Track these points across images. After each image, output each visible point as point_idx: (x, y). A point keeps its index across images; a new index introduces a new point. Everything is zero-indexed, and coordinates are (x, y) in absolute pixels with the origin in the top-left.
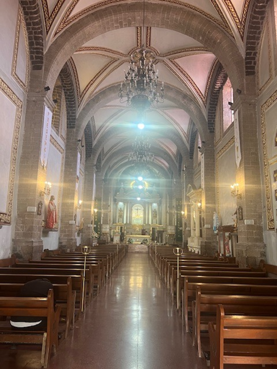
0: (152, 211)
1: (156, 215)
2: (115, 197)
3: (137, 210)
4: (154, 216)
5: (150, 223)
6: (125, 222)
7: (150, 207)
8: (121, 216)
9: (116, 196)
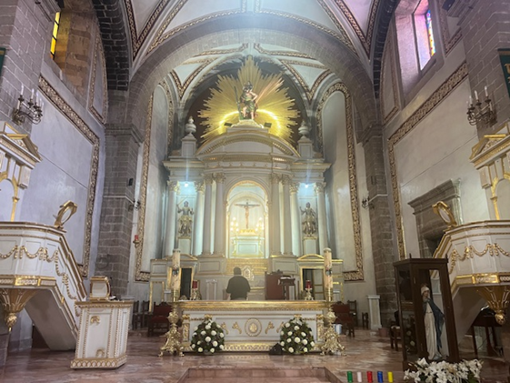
0: (300, 211)
1: (314, 223)
2: (166, 164)
3: (247, 206)
4: (310, 228)
5: (295, 251)
6: (199, 252)
7: (292, 198)
8: (186, 231)
9: (169, 160)
